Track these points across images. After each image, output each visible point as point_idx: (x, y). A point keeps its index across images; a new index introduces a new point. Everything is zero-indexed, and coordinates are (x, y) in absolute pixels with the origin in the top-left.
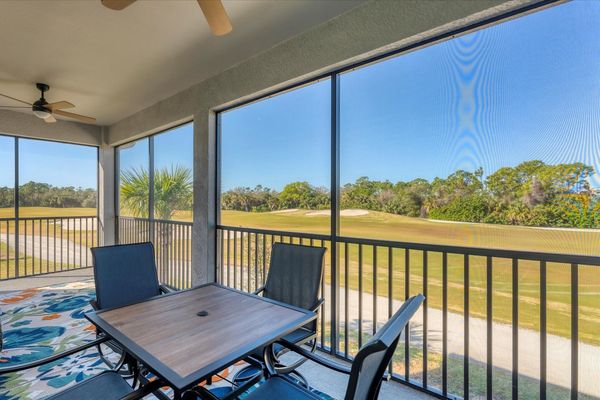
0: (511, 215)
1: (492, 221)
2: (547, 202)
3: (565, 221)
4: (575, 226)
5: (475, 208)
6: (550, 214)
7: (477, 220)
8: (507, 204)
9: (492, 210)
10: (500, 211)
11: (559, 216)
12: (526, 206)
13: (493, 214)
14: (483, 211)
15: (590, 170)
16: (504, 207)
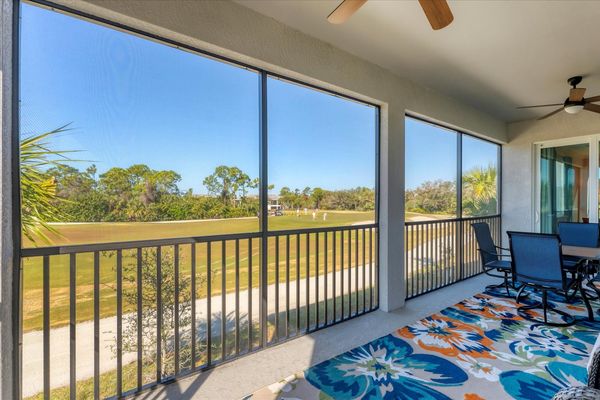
0: (130, 213)
1: (113, 219)
2: (156, 201)
3: (169, 216)
4: (175, 219)
5: (96, 207)
6: (160, 210)
7: (98, 219)
8: (126, 202)
9: (113, 208)
10: (120, 209)
11: (165, 211)
12: (142, 204)
13: (114, 212)
14: (103, 210)
15: (179, 177)
16: (124, 206)
